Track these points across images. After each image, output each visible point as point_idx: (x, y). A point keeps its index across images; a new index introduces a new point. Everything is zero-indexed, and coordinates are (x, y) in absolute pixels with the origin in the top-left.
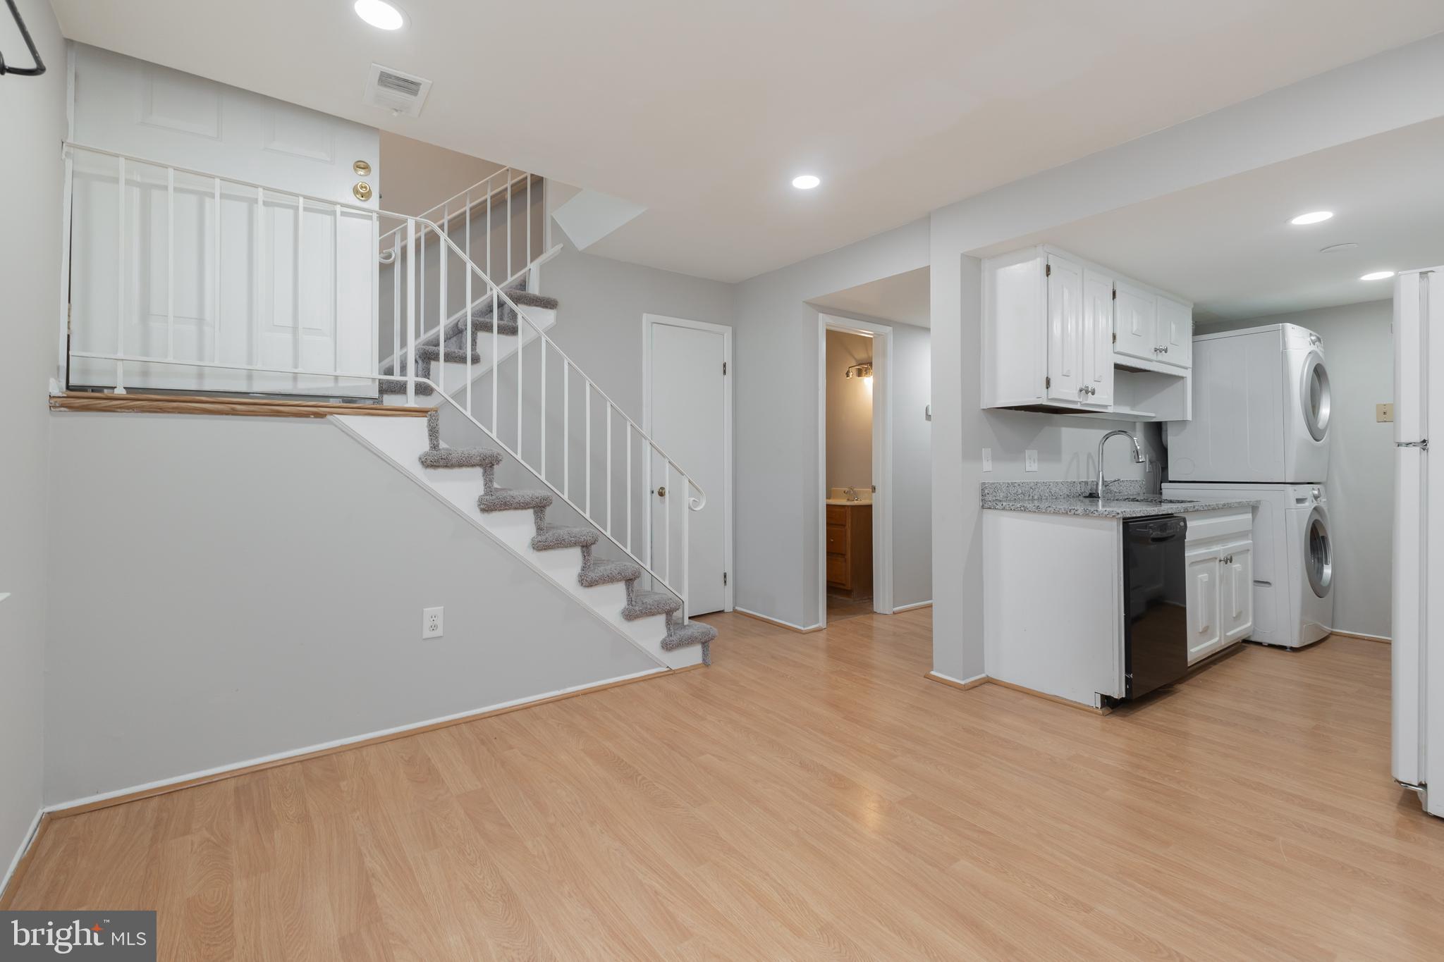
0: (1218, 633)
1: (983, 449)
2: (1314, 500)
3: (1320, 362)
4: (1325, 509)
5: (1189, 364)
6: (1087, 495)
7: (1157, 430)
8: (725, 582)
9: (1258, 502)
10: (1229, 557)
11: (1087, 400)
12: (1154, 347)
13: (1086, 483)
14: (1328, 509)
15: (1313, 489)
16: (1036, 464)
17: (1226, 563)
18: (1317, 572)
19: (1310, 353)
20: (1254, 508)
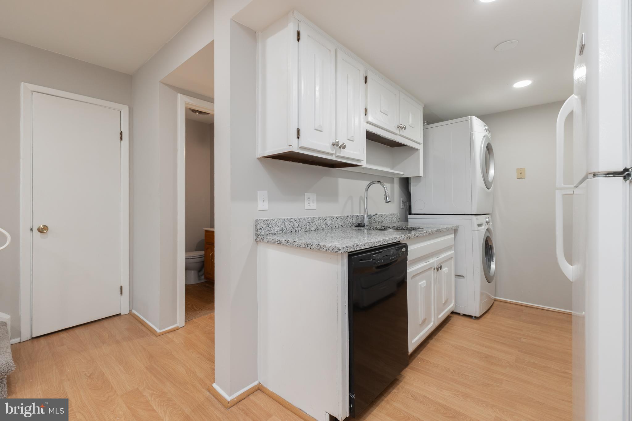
0: (433, 319)
1: (258, 191)
2: (487, 225)
3: (490, 142)
4: (492, 229)
5: (421, 141)
6: (357, 224)
7: (406, 183)
8: (121, 293)
9: (458, 226)
10: (440, 266)
11: (340, 153)
12: (397, 125)
13: (357, 216)
14: (493, 229)
15: (486, 218)
16: (315, 204)
17: (438, 271)
18: (488, 267)
19: (484, 136)
20: (456, 231)
